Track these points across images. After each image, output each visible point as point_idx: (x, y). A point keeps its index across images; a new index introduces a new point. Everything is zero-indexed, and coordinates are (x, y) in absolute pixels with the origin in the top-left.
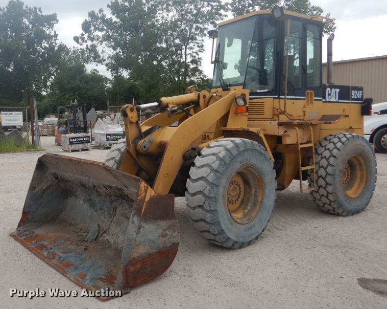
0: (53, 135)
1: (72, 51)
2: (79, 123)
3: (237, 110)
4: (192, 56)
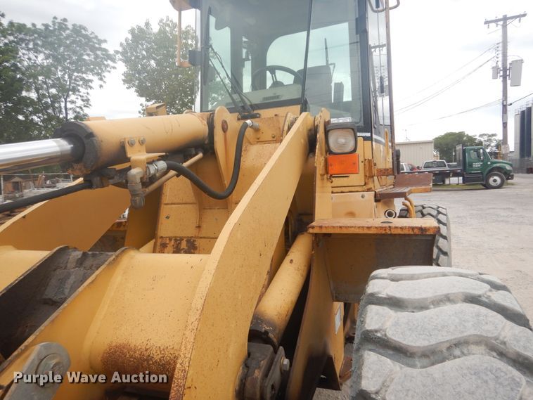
3: (331, 165)
4: (75, 112)
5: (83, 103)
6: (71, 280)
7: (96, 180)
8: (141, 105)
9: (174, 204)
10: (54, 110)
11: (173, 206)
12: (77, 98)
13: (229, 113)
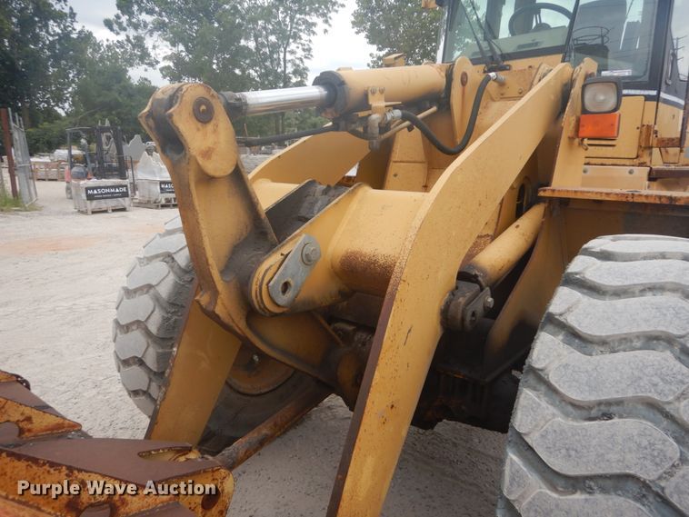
0: (63, 179)
1: (105, 45)
2: (108, 159)
3: (583, 126)
4: (295, 65)
5: (303, 53)
6: (319, 204)
7: (342, 124)
8: (371, 55)
9: (403, 162)
10: (272, 62)
11: (402, 164)
12: (298, 47)
13: (471, 65)
